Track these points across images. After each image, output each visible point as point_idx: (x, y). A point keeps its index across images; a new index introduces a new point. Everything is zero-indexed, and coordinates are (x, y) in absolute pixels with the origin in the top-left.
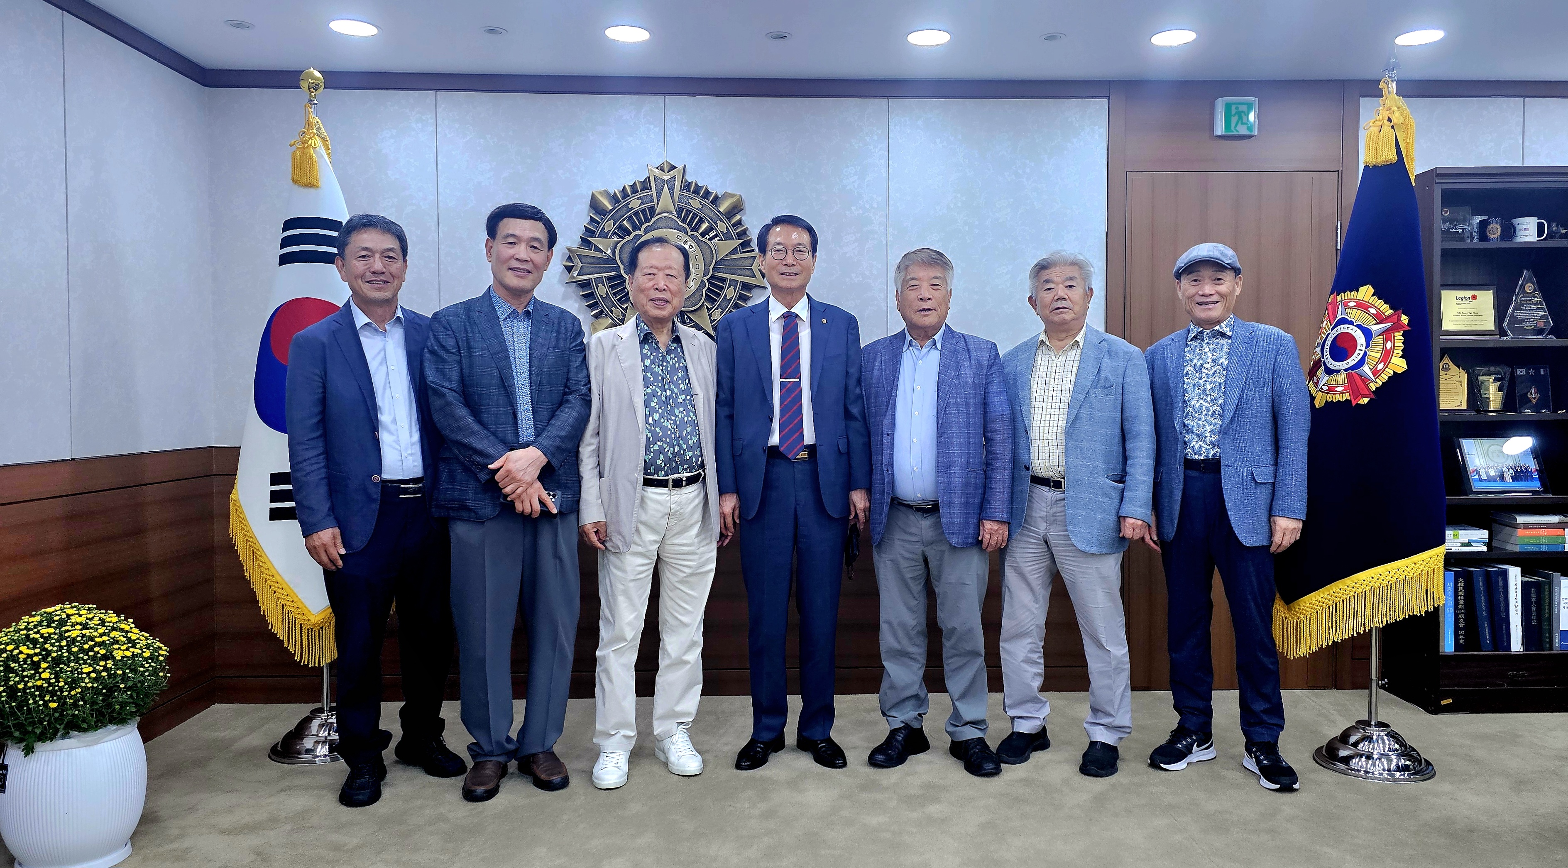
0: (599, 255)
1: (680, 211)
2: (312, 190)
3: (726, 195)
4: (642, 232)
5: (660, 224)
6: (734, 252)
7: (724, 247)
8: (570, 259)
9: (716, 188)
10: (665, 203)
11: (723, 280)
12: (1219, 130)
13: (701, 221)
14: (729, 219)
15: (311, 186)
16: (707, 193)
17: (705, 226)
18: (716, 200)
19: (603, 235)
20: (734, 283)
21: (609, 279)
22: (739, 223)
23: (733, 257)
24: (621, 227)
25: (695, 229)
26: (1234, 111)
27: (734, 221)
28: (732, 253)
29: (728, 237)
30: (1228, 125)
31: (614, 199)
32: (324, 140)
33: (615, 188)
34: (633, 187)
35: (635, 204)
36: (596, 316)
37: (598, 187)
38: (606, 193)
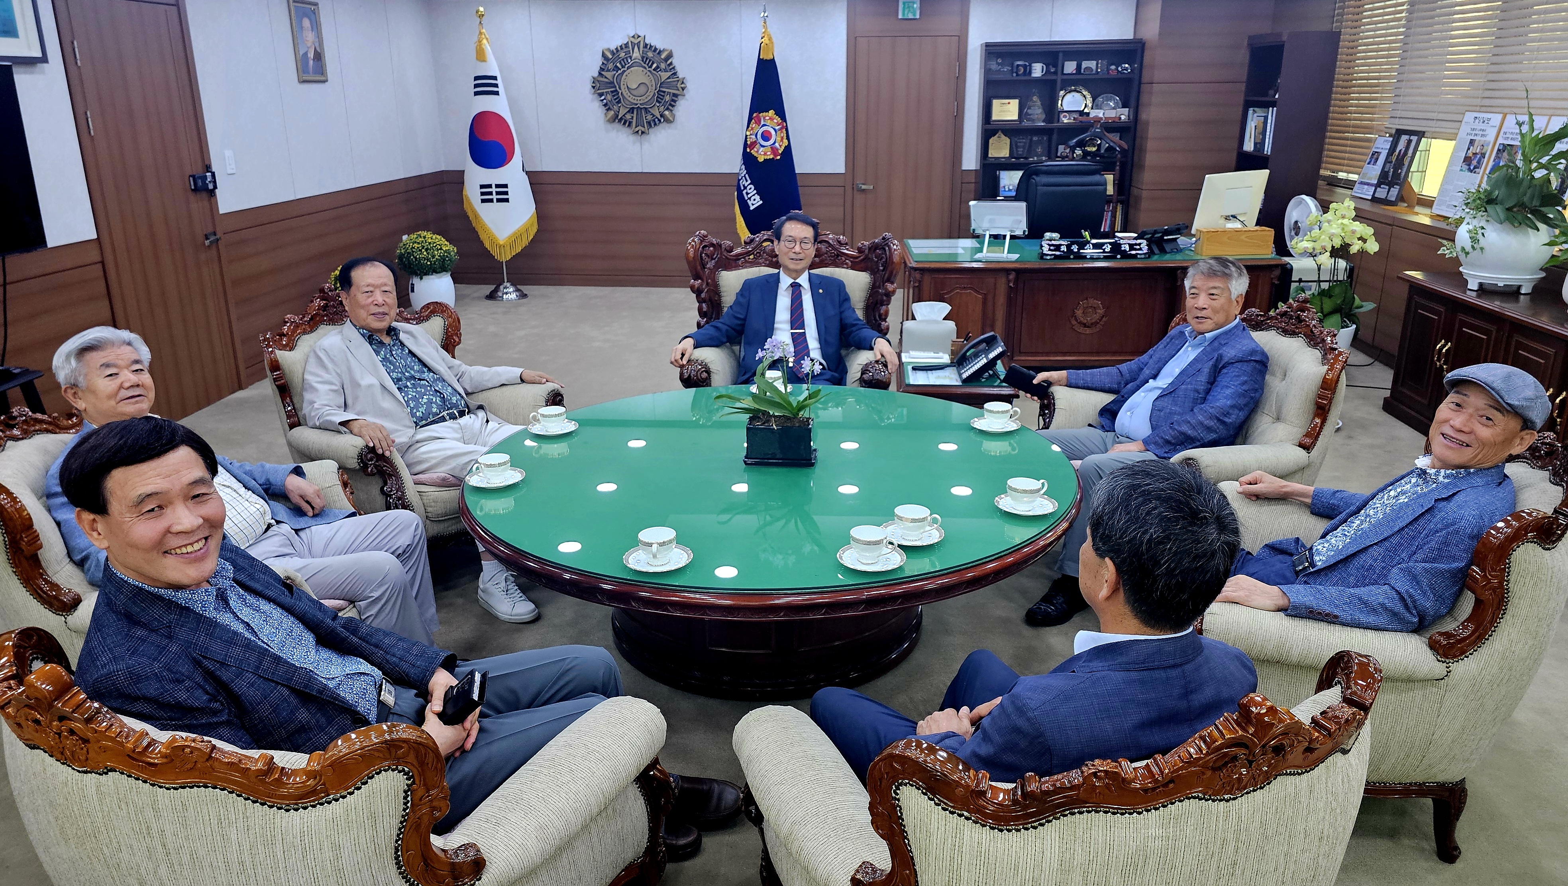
0: (607, 80)
1: (643, 58)
2: (483, 63)
3: (664, 50)
4: (626, 69)
5: (634, 65)
6: (669, 78)
7: (665, 75)
8: (593, 82)
9: (660, 46)
10: (636, 54)
11: (664, 92)
12: (900, 16)
13: (653, 63)
14: (666, 62)
15: (484, 61)
16: (656, 49)
17: (655, 66)
18: (660, 53)
19: (608, 70)
20: (669, 93)
21: (612, 92)
22: (671, 64)
23: (669, 80)
24: (616, 66)
25: (651, 67)
26: (906, 6)
27: (668, 62)
28: (668, 78)
29: (665, 70)
30: (904, 14)
31: (613, 53)
32: (487, 39)
33: (613, 47)
34: (621, 46)
35: (622, 55)
36: (607, 110)
37: (606, 46)
38: (609, 50)
